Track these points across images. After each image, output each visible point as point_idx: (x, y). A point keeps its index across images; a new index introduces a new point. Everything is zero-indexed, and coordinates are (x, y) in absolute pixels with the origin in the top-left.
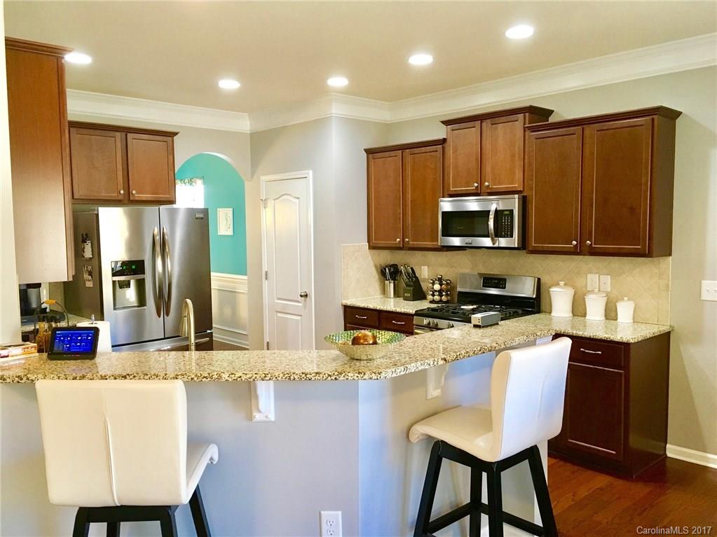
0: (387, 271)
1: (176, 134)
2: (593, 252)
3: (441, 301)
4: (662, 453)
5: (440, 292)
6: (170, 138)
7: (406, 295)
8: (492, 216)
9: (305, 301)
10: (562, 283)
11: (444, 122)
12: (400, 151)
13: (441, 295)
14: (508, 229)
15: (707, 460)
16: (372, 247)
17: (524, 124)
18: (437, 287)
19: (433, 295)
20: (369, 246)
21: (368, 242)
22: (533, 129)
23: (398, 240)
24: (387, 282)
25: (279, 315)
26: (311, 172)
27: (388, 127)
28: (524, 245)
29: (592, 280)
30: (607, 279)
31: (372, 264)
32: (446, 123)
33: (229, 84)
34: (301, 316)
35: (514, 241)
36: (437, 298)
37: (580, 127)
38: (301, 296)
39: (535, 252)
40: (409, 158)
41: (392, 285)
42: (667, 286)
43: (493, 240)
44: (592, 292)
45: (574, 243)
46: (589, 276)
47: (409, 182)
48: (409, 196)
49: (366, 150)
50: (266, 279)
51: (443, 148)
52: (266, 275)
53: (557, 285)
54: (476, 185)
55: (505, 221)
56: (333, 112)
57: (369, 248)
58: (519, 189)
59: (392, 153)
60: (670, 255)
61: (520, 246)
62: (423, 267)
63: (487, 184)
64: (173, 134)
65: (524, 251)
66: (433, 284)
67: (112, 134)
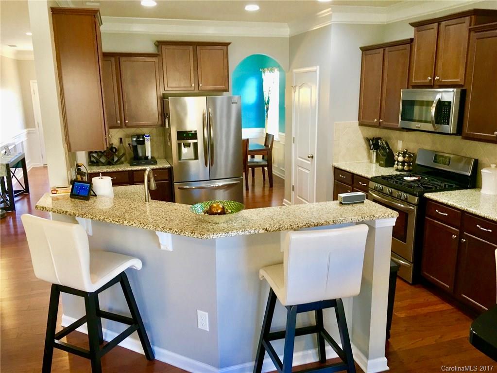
0: (371, 142)
1: (229, 44)
3: (403, 170)
5: (403, 163)
6: (226, 47)
7: (381, 162)
8: (434, 107)
9: (312, 160)
10: (493, 166)
11: (411, 25)
12: (382, 49)
13: (403, 165)
14: (446, 118)
16: (361, 124)
17: (470, 26)
18: (401, 158)
19: (398, 165)
20: (359, 123)
21: (359, 120)
22: (476, 30)
23: (375, 120)
24: (371, 151)
25: (300, 168)
26: (318, 67)
27: (384, 28)
28: (459, 131)
32: (414, 25)
33: (252, 8)
34: (309, 170)
35: (451, 127)
36: (400, 167)
38: (309, 157)
39: (468, 138)
40: (387, 55)
41: (375, 153)
43: (434, 126)
45: (496, 133)
47: (386, 74)
49: (361, 48)
50: (293, 142)
51: (411, 47)
52: (294, 140)
53: (488, 167)
54: (430, 78)
55: (445, 109)
56: (334, 20)
57: (359, 125)
58: (461, 84)
59: (377, 51)
61: (455, 132)
62: (399, 141)
63: (438, 78)
64: (227, 44)
65: (461, 137)
66: (399, 156)
67: (186, 47)
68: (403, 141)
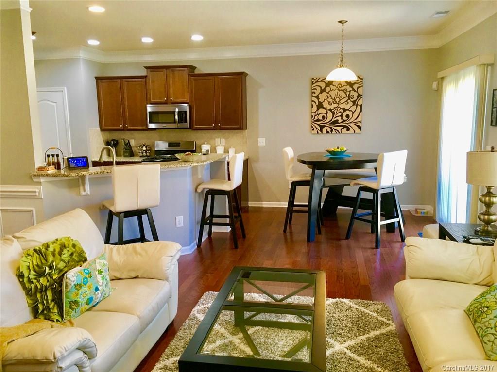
0: (112, 142)
2: (221, 129)
3: (146, 156)
4: (246, 205)
5: (146, 151)
7: (125, 154)
8: (176, 114)
10: (206, 143)
11: (145, 67)
12: (119, 80)
13: (146, 153)
14: (184, 119)
15: (262, 204)
16: (102, 130)
17: (188, 73)
18: (144, 149)
19: (142, 153)
20: (101, 129)
21: (100, 127)
22: (192, 76)
23: (121, 126)
26: (65, 88)
28: (192, 127)
29: (218, 141)
30: (223, 140)
31: (102, 139)
32: (147, 68)
36: (144, 154)
37: (213, 77)
39: (196, 129)
40: (125, 84)
42: (246, 142)
43: (177, 125)
44: (219, 145)
45: (213, 125)
46: (216, 139)
47: (126, 96)
48: (126, 103)
49: (96, 77)
51: (145, 80)
53: (204, 143)
54: (165, 99)
55: (183, 115)
56: (81, 55)
58: (187, 101)
59: (114, 80)
60: (247, 129)
61: (190, 127)
62: (131, 140)
63: (171, 99)
65: (192, 129)
66: (142, 147)
68: (135, 139)
